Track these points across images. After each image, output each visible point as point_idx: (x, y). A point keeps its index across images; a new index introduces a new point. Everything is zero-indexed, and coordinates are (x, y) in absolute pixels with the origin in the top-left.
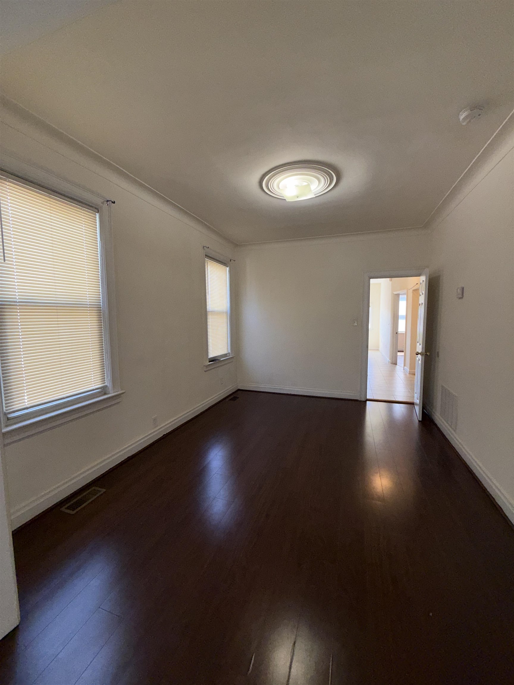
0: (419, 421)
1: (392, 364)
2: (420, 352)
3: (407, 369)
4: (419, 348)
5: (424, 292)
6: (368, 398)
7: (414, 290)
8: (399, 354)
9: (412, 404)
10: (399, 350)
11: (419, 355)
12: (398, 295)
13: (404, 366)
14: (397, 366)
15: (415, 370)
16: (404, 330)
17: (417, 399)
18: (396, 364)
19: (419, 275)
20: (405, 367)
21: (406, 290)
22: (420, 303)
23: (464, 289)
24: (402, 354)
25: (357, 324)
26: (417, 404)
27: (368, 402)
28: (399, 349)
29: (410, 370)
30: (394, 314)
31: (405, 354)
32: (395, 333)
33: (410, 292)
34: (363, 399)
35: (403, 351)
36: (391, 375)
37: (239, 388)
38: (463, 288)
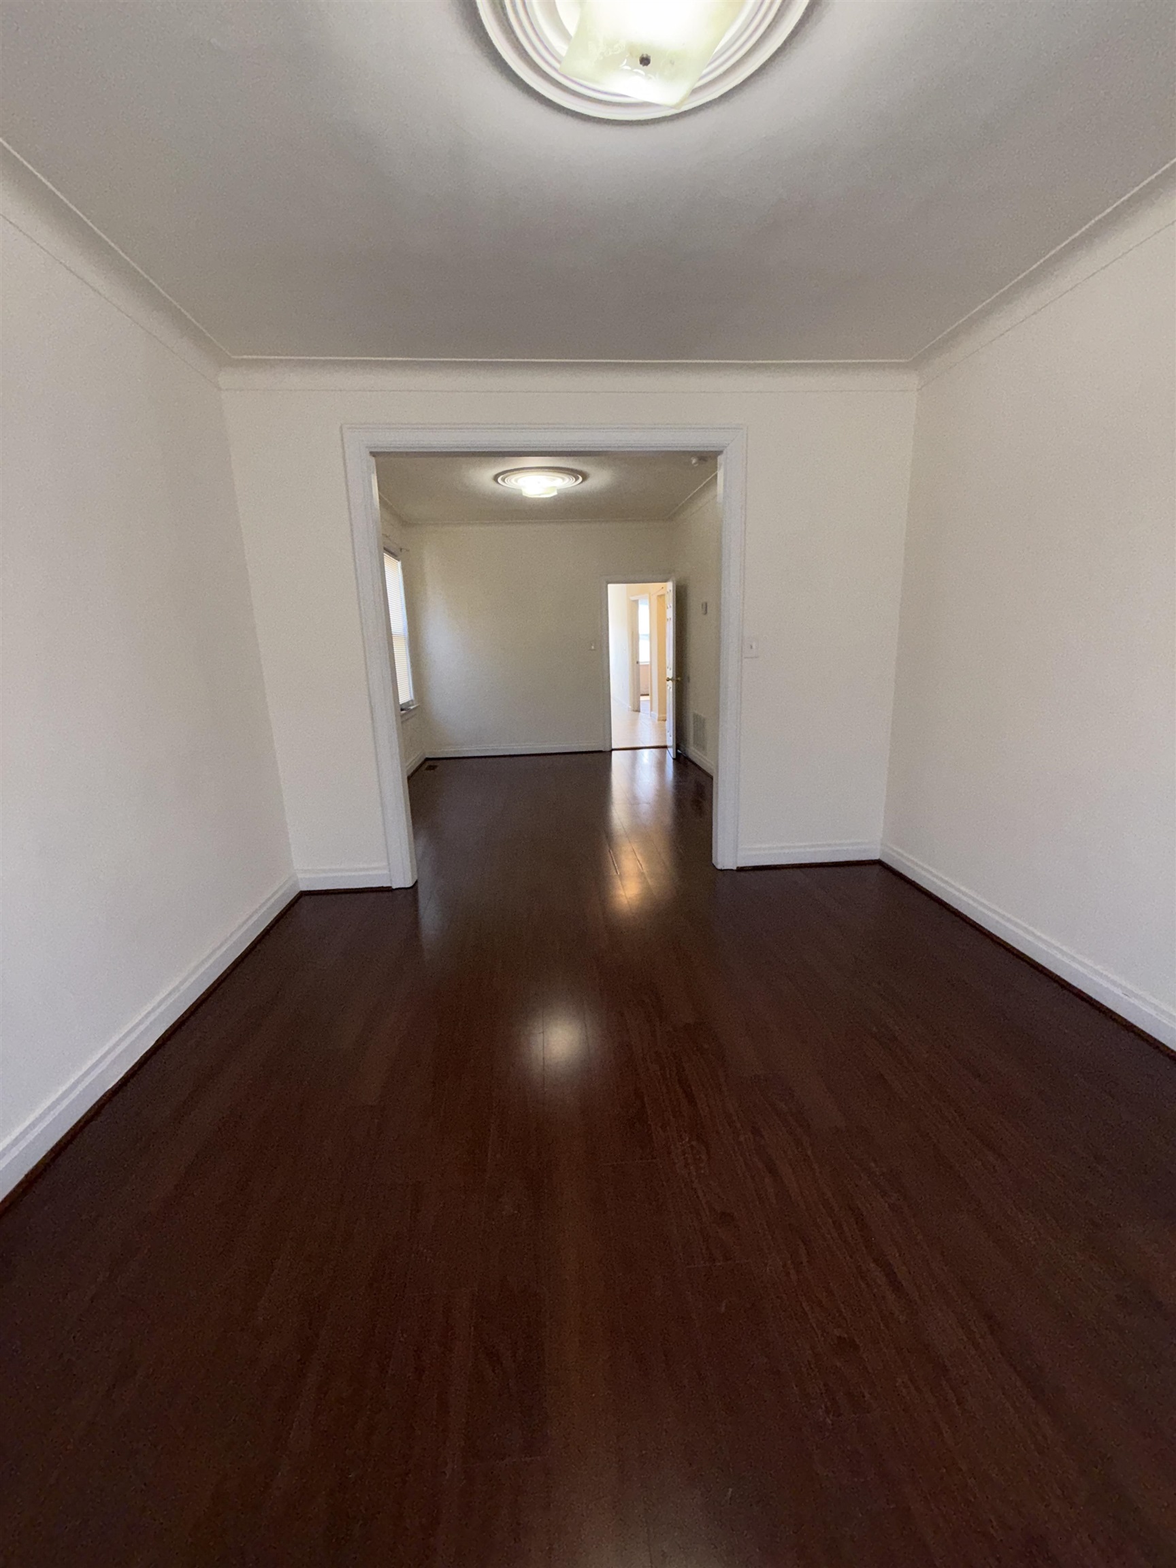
0: (674, 759)
1: (634, 711)
2: (670, 677)
3: (656, 714)
4: (670, 673)
5: (671, 605)
6: (613, 747)
7: (658, 596)
8: (642, 698)
9: (665, 747)
10: (642, 693)
11: (670, 681)
12: (636, 602)
13: (651, 710)
14: (640, 713)
15: (665, 713)
16: (648, 660)
17: (670, 741)
18: (638, 711)
19: (666, 581)
20: (652, 713)
21: (648, 595)
22: (668, 617)
23: (708, 604)
24: (647, 698)
25: (595, 647)
26: (670, 747)
27: (613, 752)
28: (643, 691)
29: (659, 714)
30: (633, 633)
31: (651, 698)
32: (636, 662)
33: (654, 598)
34: (608, 749)
35: (648, 695)
36: (634, 724)
37: (428, 756)
38: (706, 604)
